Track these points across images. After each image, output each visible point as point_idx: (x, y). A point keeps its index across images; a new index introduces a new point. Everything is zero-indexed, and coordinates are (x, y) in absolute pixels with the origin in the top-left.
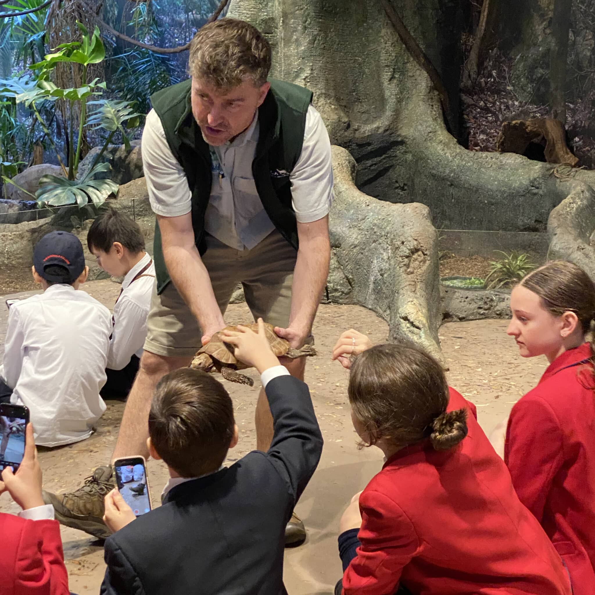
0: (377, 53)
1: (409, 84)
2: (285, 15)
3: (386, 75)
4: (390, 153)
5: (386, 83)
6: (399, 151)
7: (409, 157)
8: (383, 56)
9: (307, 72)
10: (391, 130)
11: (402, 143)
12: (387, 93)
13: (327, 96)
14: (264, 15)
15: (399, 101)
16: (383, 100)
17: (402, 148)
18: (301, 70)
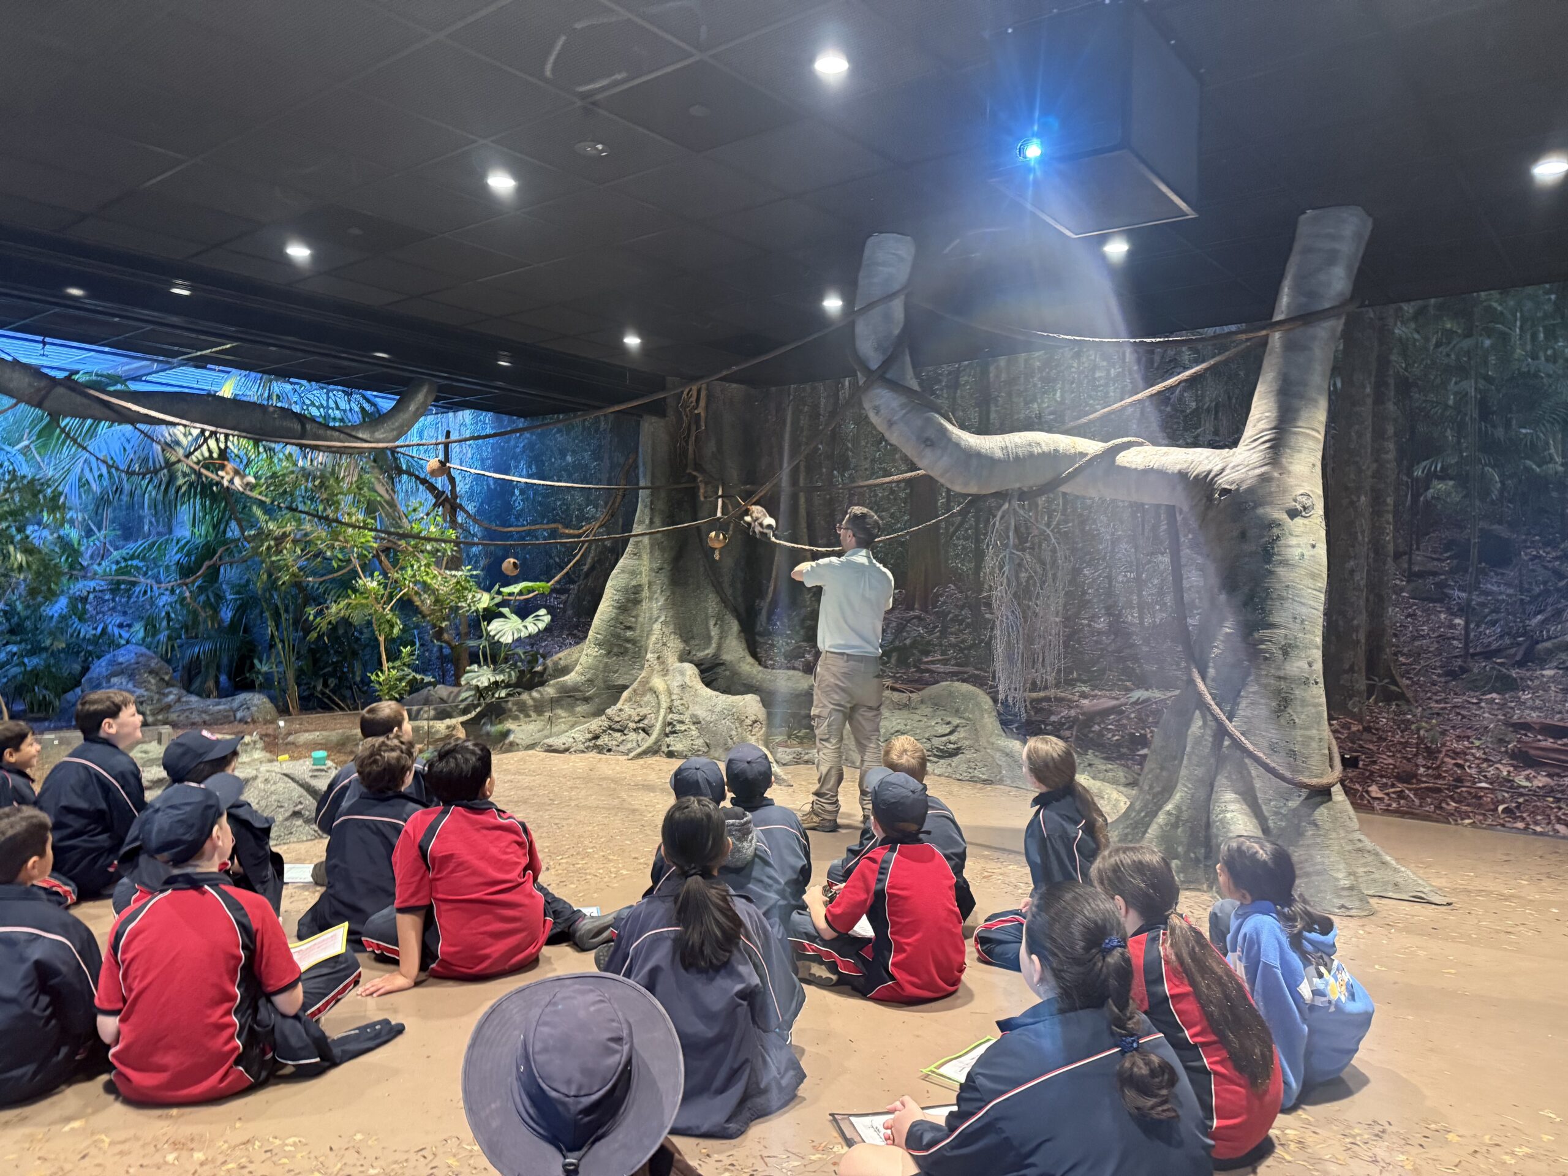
0: (706, 608)
1: (726, 628)
2: (650, 584)
3: (712, 623)
4: (715, 670)
5: (712, 627)
6: (720, 670)
7: (728, 673)
8: (710, 610)
9: (662, 619)
10: (716, 656)
11: (723, 664)
12: (713, 633)
13: (675, 633)
14: (634, 583)
15: (721, 638)
16: (709, 638)
17: (723, 668)
18: (659, 617)
